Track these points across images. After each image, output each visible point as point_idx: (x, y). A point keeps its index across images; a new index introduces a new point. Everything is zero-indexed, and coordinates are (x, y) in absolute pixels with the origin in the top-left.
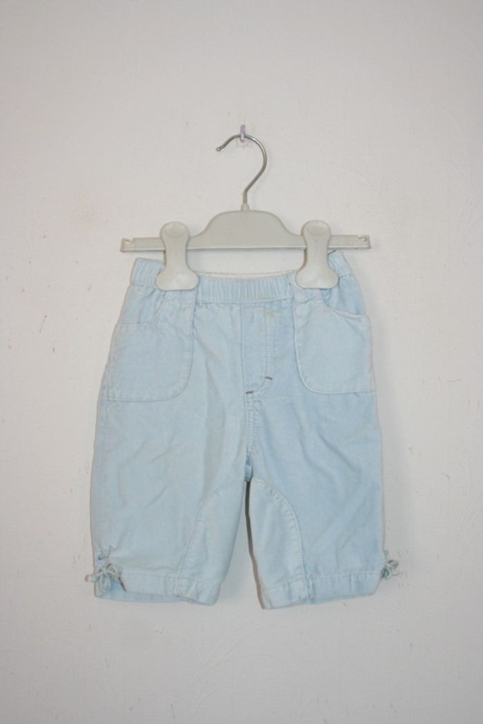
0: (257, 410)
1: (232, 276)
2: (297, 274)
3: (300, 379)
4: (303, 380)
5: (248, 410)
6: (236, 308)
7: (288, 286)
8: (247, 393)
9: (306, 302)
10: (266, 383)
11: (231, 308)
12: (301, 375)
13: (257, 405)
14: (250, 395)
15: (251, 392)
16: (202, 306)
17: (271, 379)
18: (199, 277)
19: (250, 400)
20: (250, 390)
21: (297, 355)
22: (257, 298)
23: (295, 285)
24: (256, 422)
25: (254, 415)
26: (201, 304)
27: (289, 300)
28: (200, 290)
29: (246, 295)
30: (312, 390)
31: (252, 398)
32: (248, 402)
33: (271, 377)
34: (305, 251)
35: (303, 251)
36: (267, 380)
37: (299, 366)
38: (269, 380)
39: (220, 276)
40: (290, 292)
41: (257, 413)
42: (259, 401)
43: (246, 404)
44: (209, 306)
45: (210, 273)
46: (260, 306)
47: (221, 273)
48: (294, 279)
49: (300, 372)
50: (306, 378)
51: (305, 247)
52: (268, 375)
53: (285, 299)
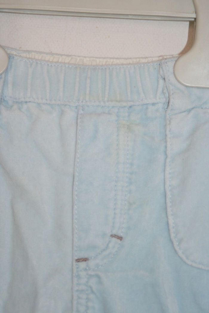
0: (93, 292)
1: (67, 60)
2: (176, 61)
3: (172, 242)
4: (176, 243)
5: (77, 291)
6: (70, 115)
7: (161, 82)
8: (78, 260)
9: (189, 111)
10: (111, 245)
11: (62, 113)
12: (173, 235)
13: (93, 282)
14: (83, 265)
15: (85, 260)
16: (12, 106)
17: (120, 238)
18: (10, 57)
19: (83, 274)
20: (83, 255)
21: (168, 201)
22: (106, 99)
23: (173, 80)
24: (90, 304)
25: (88, 299)
26: (10, 103)
27: (160, 106)
28: (10, 78)
29: (88, 92)
30: (189, 262)
31: (85, 270)
32: (79, 277)
33: (122, 235)
34: (193, 24)
35: (188, 24)
36: (114, 240)
37: (171, 221)
38: (118, 241)
39: (48, 57)
40: (163, 92)
41: (92, 296)
42: (98, 277)
43: (75, 279)
44: (25, 106)
45: (29, 52)
46: (109, 113)
47: (51, 54)
48: (171, 70)
49: (172, 230)
50: (180, 241)
51: (194, 16)
52: (114, 232)
53: (153, 104)
